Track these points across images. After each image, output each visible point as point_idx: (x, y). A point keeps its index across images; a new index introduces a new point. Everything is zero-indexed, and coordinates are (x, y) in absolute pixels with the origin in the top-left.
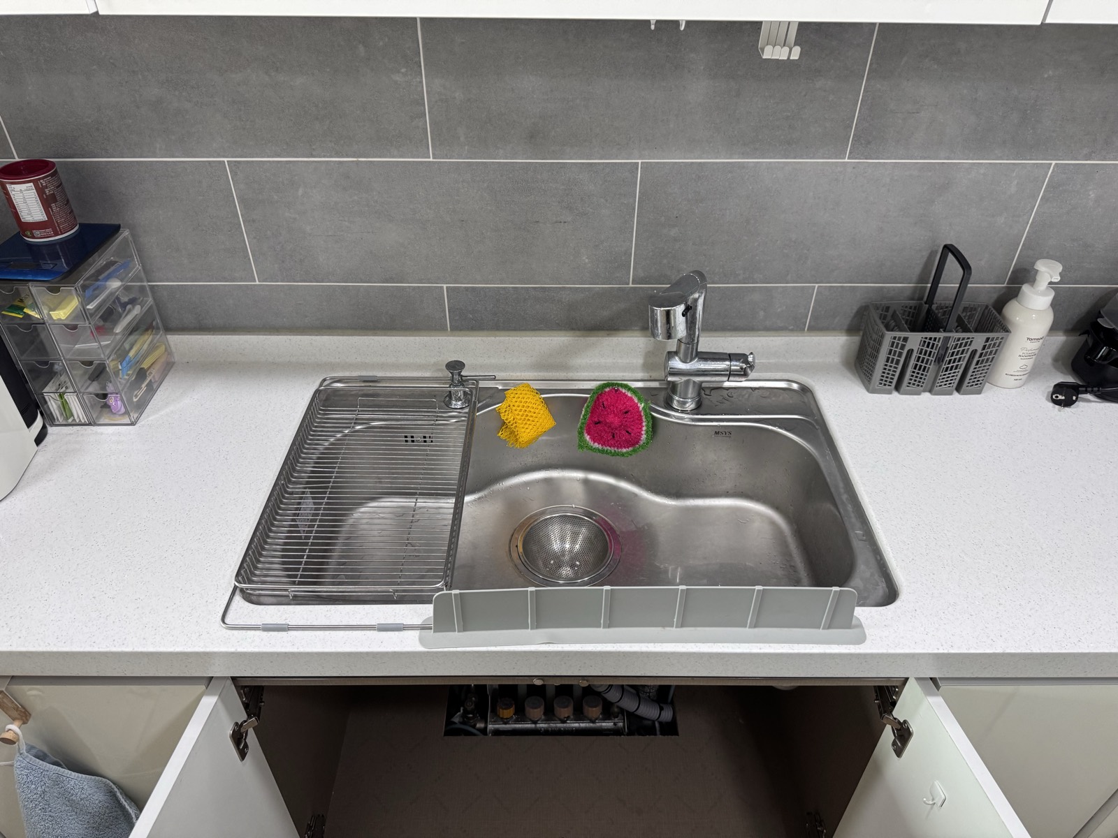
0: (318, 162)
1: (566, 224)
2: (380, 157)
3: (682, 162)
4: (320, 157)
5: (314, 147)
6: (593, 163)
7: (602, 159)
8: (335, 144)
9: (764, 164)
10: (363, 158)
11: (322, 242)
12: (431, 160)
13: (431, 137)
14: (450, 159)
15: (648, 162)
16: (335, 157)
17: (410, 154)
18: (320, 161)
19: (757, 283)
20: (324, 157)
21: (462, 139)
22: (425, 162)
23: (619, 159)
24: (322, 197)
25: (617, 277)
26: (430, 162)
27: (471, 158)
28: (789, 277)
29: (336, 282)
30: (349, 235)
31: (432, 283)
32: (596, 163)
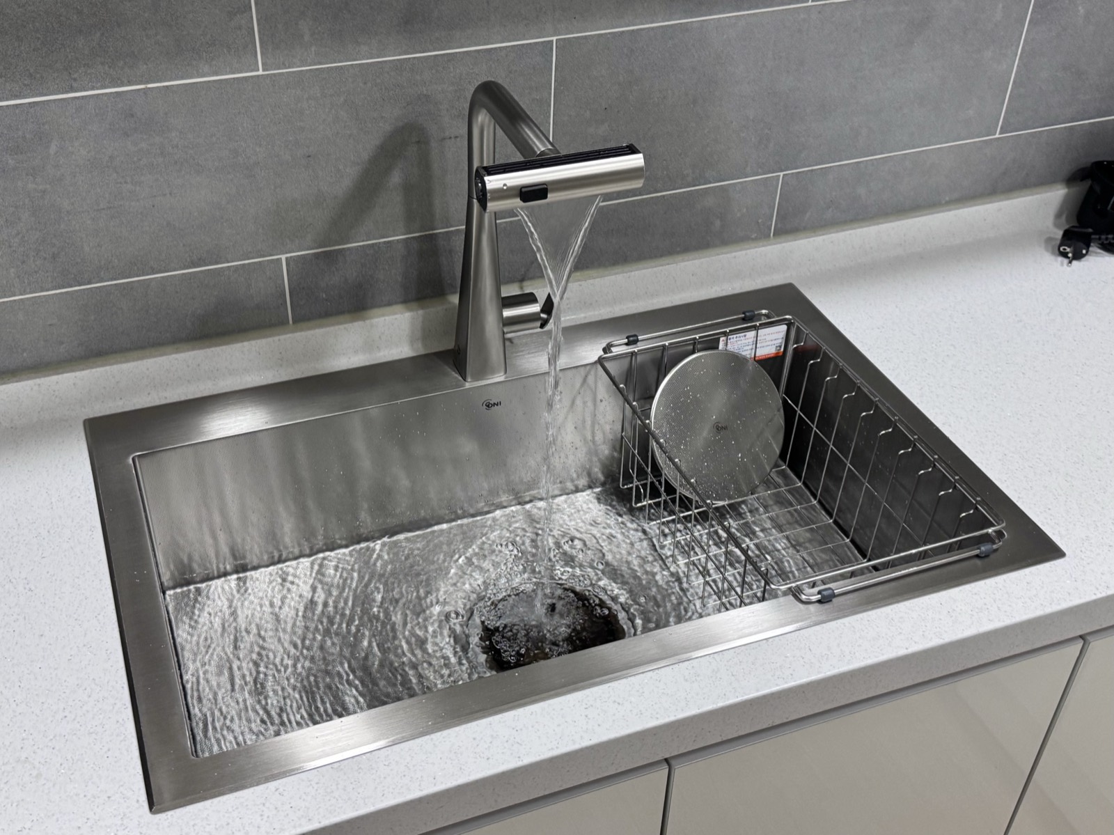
0: (83, 97)
2: (182, 78)
3: (609, 33)
4: (85, 91)
5: (76, 76)
6: (492, 49)
7: (504, 42)
8: (110, 67)
9: (712, 22)
10: (155, 82)
11: (89, 222)
12: (261, 72)
13: (260, 38)
14: (289, 67)
15: (565, 39)
16: (110, 87)
17: (228, 69)
18: (86, 96)
19: (710, 183)
20: (93, 89)
21: (307, 38)
22: (252, 77)
23: (527, 39)
24: (88, 152)
26: (258, 76)
27: (321, 64)
28: (748, 169)
29: (112, 280)
30: (133, 204)
31: (264, 256)
32: (495, 48)
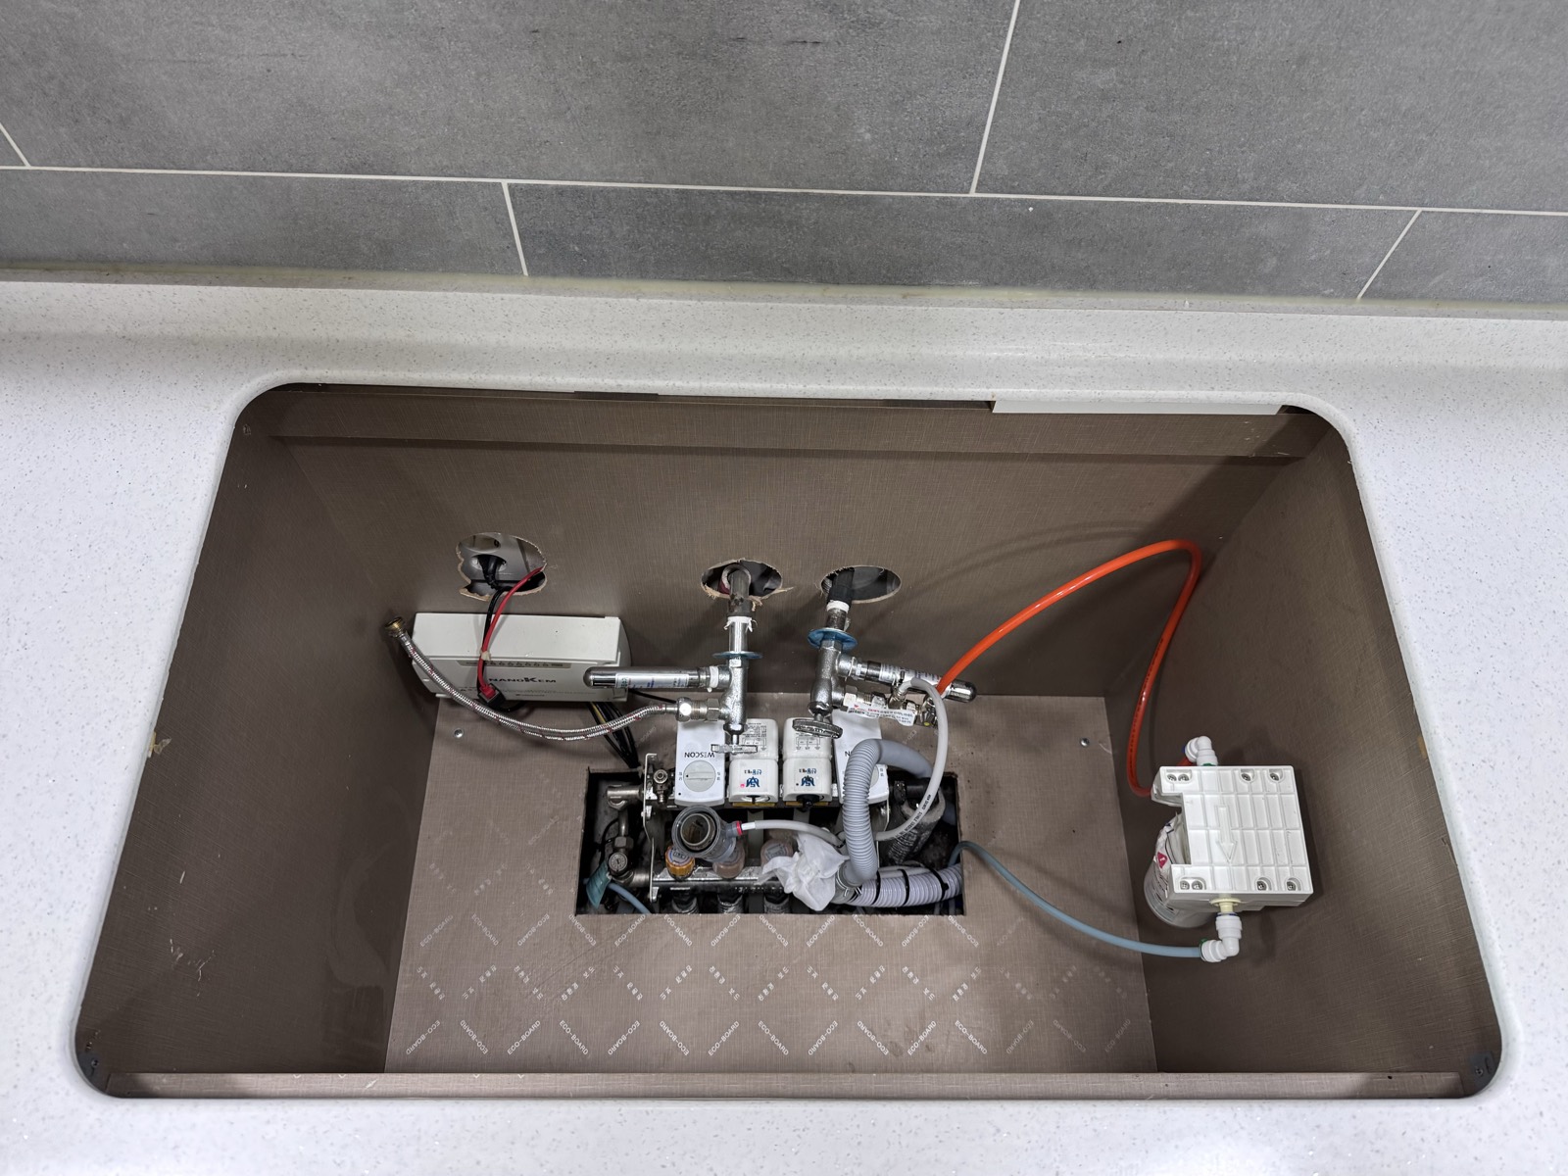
1: (819, 48)
25: (941, 176)
30: (231, 62)
31: (472, 176)
